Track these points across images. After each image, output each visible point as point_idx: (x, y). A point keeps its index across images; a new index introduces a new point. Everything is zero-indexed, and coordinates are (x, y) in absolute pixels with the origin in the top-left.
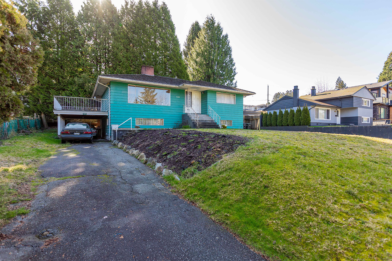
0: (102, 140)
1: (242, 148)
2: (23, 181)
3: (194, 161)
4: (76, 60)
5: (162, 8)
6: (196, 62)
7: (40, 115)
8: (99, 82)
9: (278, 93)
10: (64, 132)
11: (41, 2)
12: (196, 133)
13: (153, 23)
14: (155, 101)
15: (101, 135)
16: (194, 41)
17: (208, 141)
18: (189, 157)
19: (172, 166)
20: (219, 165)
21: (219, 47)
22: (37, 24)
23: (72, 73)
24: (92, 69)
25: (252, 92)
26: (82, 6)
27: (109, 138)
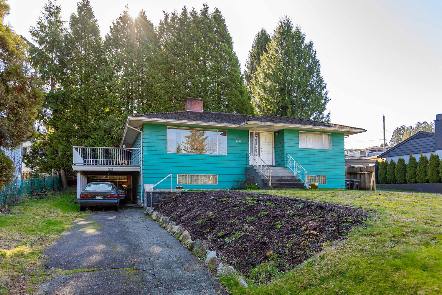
0: (132, 205)
1: (359, 231)
2: (20, 274)
3: (272, 252)
4: (102, 98)
5: (215, 17)
6: (264, 88)
7: (59, 171)
8: (129, 125)
9: (401, 127)
10: (83, 195)
11: (64, 28)
12: (270, 199)
13: (201, 38)
14: (205, 147)
15: (132, 198)
16: (261, 57)
17: (293, 215)
18: (262, 243)
19: (233, 257)
20: (318, 264)
21: (299, 63)
22: (58, 56)
23: (97, 115)
24: (122, 108)
25: (360, 129)
26: (110, 27)
27: (141, 202)
